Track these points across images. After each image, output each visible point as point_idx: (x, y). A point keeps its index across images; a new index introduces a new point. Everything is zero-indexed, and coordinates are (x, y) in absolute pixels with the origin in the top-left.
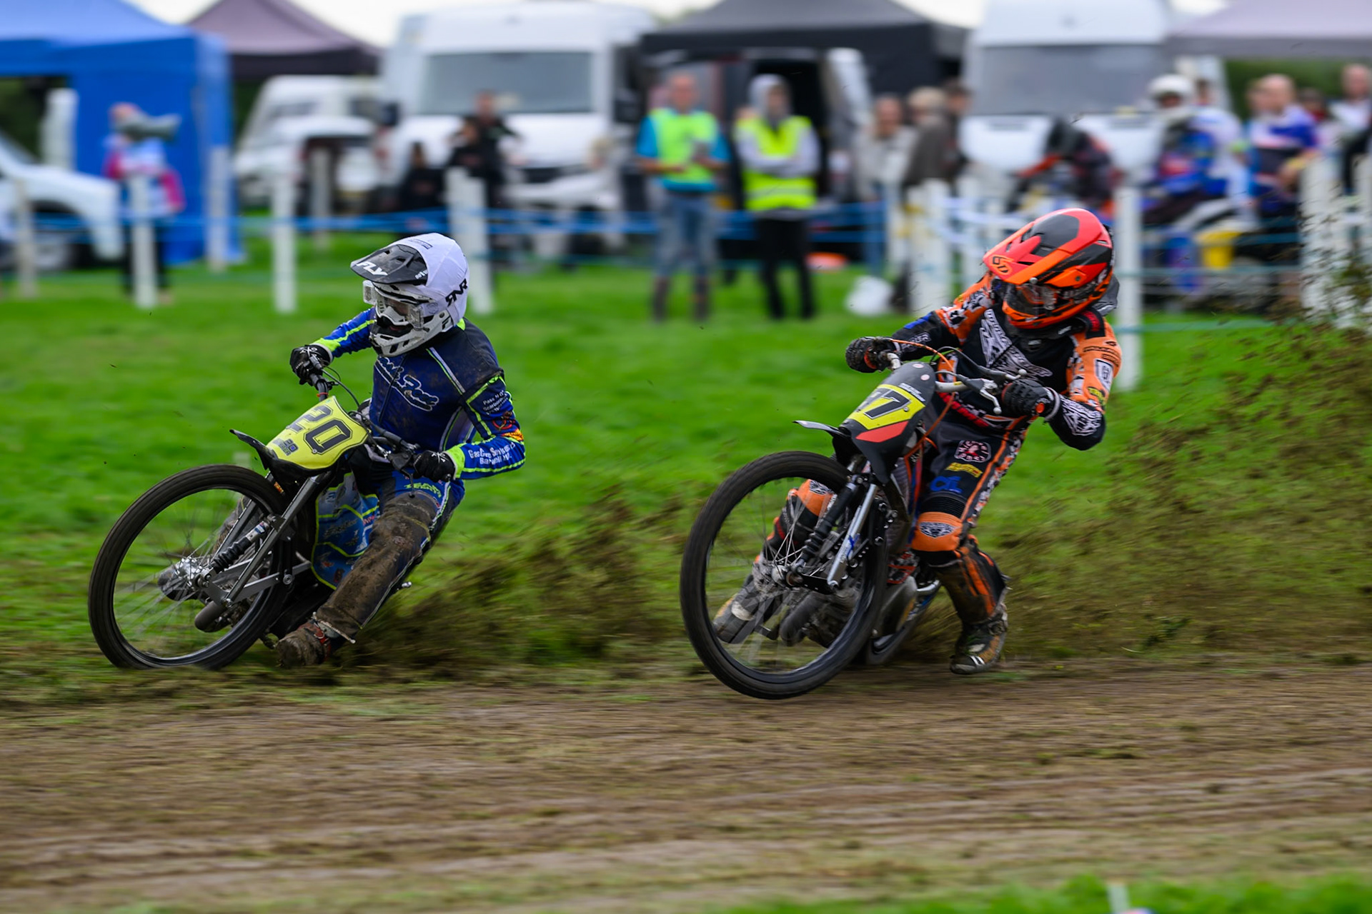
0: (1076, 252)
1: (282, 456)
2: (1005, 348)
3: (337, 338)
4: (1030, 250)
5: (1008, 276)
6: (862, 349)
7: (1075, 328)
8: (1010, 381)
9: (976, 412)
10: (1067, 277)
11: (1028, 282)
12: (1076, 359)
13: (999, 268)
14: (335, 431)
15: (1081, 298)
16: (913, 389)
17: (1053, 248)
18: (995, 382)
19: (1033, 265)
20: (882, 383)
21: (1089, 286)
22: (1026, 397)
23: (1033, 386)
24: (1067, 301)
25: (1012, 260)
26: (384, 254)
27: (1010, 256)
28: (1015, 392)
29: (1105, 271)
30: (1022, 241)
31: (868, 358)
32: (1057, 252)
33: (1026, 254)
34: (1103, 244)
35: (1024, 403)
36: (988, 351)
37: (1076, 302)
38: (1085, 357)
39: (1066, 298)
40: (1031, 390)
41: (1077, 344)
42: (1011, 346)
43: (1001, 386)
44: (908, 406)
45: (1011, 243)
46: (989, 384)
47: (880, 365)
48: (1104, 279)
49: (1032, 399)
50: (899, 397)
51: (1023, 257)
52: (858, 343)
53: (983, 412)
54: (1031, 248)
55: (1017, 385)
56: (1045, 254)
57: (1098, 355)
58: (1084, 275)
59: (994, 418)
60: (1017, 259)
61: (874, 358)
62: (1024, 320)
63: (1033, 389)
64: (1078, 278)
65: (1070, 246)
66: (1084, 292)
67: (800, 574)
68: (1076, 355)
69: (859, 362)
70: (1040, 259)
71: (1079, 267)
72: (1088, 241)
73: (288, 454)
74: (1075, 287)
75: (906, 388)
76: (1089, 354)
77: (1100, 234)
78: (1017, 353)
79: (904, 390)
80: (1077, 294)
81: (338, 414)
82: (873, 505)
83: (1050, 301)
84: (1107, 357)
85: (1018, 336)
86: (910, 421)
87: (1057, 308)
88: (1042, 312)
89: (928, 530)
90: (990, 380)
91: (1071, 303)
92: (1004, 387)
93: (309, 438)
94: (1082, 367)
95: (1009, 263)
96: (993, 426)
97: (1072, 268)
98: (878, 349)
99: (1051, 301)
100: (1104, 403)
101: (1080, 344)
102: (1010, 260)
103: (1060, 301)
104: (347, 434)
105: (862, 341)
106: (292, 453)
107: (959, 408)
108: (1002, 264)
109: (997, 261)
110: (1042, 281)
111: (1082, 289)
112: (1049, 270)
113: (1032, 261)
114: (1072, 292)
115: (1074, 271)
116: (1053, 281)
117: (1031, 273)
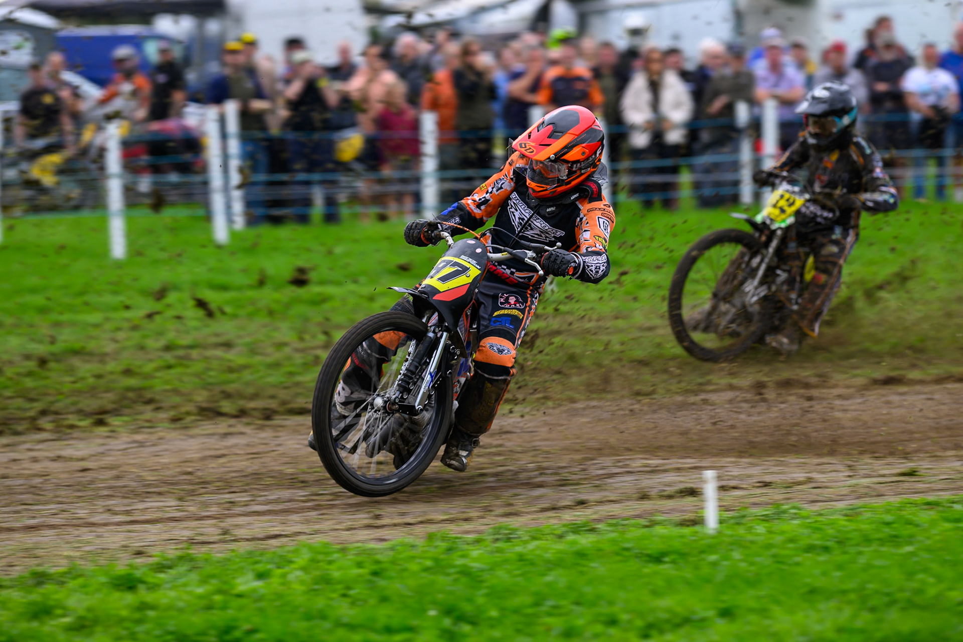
0: (579, 134)
2: (528, 217)
4: (547, 136)
5: (534, 155)
6: (418, 229)
7: (582, 195)
8: (548, 251)
9: (508, 271)
10: (576, 153)
11: (549, 158)
12: (581, 219)
13: (526, 150)
15: (585, 168)
16: (470, 259)
17: (563, 132)
18: (534, 252)
19: (550, 146)
20: (444, 256)
21: (591, 159)
22: (560, 263)
23: (564, 255)
24: (575, 172)
25: (535, 144)
27: (533, 142)
28: (552, 259)
29: (602, 147)
30: (538, 131)
31: (424, 236)
32: (567, 135)
33: (543, 140)
34: (597, 128)
35: (559, 268)
36: (516, 222)
37: (583, 171)
38: (588, 216)
39: (574, 169)
40: (564, 258)
41: (582, 208)
42: (533, 214)
43: (539, 255)
44: (470, 273)
45: (530, 133)
46: (530, 254)
47: (434, 241)
49: (564, 264)
50: (460, 266)
52: (414, 225)
53: (514, 271)
54: (547, 134)
55: (552, 254)
56: (558, 138)
57: (599, 214)
58: (587, 151)
59: (523, 274)
60: (539, 143)
61: (429, 236)
62: (546, 190)
63: (565, 256)
64: (584, 153)
65: (576, 130)
66: (587, 164)
67: (397, 404)
68: (582, 215)
69: (417, 239)
70: (556, 141)
71: (583, 145)
72: (587, 126)
74: (581, 160)
75: (466, 259)
76: (592, 213)
77: (594, 122)
78: (539, 219)
79: (464, 261)
80: (582, 165)
82: (446, 347)
83: (564, 174)
84: (605, 215)
85: (538, 206)
86: (472, 284)
87: (568, 178)
90: (530, 251)
91: (578, 173)
92: (542, 256)
94: (587, 223)
95: (532, 146)
96: (521, 280)
97: (579, 146)
98: (433, 229)
99: (565, 172)
100: (606, 248)
101: (584, 208)
102: (533, 144)
103: (571, 173)
105: (417, 223)
107: (495, 270)
108: (528, 147)
109: (523, 146)
110: (559, 158)
111: (586, 162)
112: (563, 149)
113: (549, 143)
114: (579, 164)
115: (581, 148)
116: (566, 157)
117: (549, 152)
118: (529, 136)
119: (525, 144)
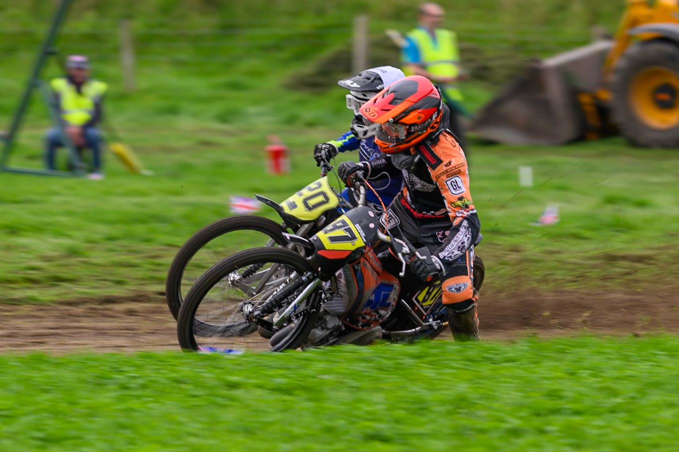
0: (416, 102)
1: (287, 211)
3: (341, 140)
4: (389, 102)
5: (375, 119)
10: (412, 118)
11: (388, 121)
13: (369, 114)
14: (321, 198)
15: (422, 130)
16: (362, 231)
17: (402, 99)
19: (390, 111)
24: (414, 133)
26: (358, 76)
27: (377, 107)
29: (436, 113)
30: (383, 97)
32: (405, 102)
33: (385, 105)
34: (435, 96)
37: (419, 133)
39: (413, 131)
44: (356, 242)
45: (376, 99)
48: (436, 118)
51: (384, 107)
56: (398, 104)
58: (423, 115)
60: (381, 108)
62: (388, 147)
64: (419, 118)
65: (412, 98)
66: (424, 126)
70: (395, 107)
71: (420, 111)
72: (425, 94)
73: (291, 210)
74: (418, 123)
77: (432, 90)
79: (356, 230)
80: (419, 128)
81: (325, 188)
83: (403, 135)
87: (407, 138)
88: (398, 141)
89: (453, 289)
91: (416, 134)
93: (305, 202)
95: (376, 111)
97: (416, 111)
99: (404, 133)
102: (377, 109)
103: (409, 133)
104: (327, 200)
106: (294, 210)
108: (371, 112)
109: (368, 111)
110: (397, 121)
111: (423, 125)
112: (401, 114)
113: (390, 109)
114: (416, 127)
115: (417, 113)
116: (404, 120)
117: (389, 116)
118: (375, 102)
119: (369, 109)
